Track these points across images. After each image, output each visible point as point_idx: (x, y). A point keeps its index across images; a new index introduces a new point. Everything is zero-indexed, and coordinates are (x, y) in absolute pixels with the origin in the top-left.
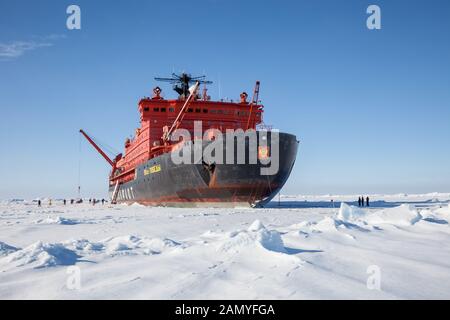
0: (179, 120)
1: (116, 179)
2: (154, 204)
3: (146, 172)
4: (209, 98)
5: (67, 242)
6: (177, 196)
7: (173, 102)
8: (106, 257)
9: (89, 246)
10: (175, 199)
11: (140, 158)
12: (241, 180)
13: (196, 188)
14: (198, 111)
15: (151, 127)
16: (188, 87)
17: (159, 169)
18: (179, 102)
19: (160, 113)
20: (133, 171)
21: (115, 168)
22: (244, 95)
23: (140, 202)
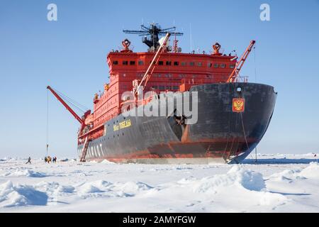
0: (149, 73)
1: (86, 136)
2: (125, 160)
3: (116, 128)
4: (180, 50)
5: (38, 184)
6: (148, 152)
7: (142, 55)
8: (78, 199)
9: (60, 188)
10: (146, 155)
11: (110, 114)
12: (214, 135)
13: (168, 143)
14: (168, 63)
15: (120, 81)
16: (157, 39)
17: (129, 124)
18: (149, 55)
19: (129, 66)
20: (102, 128)
21: (84, 125)
22: (217, 46)
23: (110, 159)
